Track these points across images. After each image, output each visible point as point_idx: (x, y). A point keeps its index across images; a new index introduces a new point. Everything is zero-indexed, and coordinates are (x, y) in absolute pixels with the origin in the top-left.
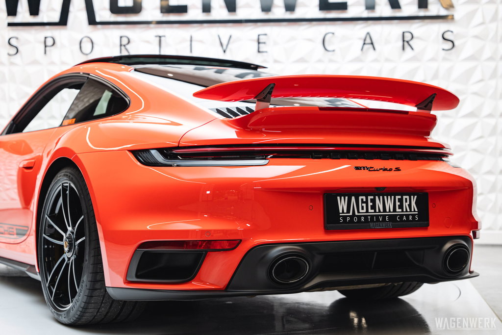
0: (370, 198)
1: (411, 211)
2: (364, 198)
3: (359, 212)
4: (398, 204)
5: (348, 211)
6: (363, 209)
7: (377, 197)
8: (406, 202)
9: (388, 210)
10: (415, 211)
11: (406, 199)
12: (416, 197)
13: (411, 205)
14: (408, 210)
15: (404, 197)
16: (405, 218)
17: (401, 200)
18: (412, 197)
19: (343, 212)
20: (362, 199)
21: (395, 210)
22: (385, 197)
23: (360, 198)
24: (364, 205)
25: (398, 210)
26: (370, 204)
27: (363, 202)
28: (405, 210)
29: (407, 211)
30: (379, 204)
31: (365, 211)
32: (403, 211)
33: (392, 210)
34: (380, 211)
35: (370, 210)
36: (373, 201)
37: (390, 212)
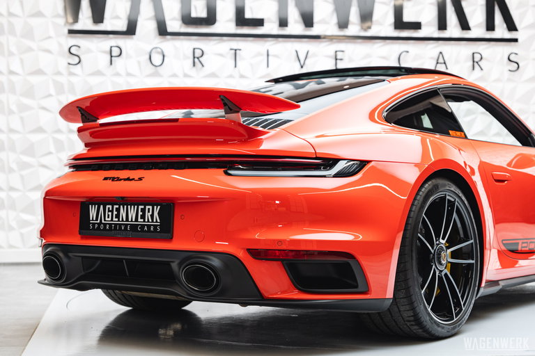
0: (116, 207)
1: (153, 221)
2: (110, 207)
3: (105, 220)
4: (140, 213)
5: (97, 220)
6: (108, 217)
7: (121, 206)
8: (149, 212)
9: (130, 220)
10: (157, 222)
11: (149, 209)
12: (159, 207)
13: (153, 215)
14: (150, 221)
15: (147, 207)
16: (146, 228)
17: (143, 210)
18: (155, 207)
19: (93, 220)
20: (109, 208)
21: (136, 220)
22: (129, 207)
23: (107, 206)
24: (110, 213)
25: (139, 220)
26: (115, 213)
27: (109, 211)
28: (146, 220)
29: (148, 221)
30: (123, 213)
31: (110, 219)
32: (144, 221)
33: (134, 220)
34: (123, 221)
35: (114, 219)
36: (118, 210)
37: (132, 221)
